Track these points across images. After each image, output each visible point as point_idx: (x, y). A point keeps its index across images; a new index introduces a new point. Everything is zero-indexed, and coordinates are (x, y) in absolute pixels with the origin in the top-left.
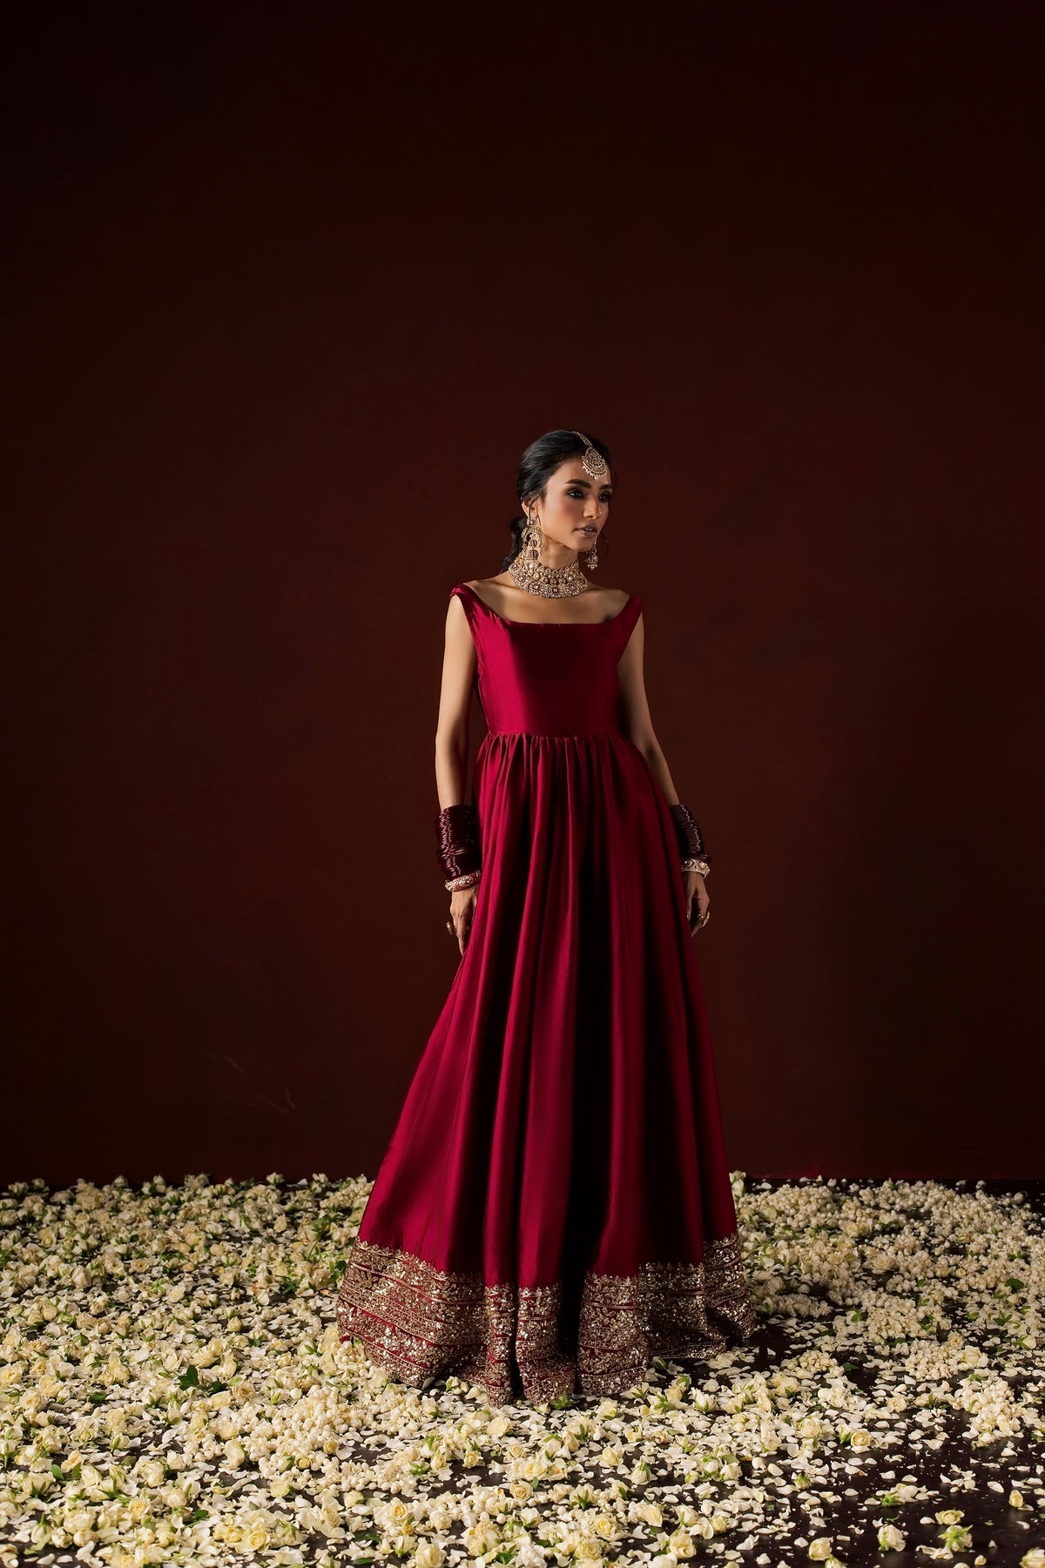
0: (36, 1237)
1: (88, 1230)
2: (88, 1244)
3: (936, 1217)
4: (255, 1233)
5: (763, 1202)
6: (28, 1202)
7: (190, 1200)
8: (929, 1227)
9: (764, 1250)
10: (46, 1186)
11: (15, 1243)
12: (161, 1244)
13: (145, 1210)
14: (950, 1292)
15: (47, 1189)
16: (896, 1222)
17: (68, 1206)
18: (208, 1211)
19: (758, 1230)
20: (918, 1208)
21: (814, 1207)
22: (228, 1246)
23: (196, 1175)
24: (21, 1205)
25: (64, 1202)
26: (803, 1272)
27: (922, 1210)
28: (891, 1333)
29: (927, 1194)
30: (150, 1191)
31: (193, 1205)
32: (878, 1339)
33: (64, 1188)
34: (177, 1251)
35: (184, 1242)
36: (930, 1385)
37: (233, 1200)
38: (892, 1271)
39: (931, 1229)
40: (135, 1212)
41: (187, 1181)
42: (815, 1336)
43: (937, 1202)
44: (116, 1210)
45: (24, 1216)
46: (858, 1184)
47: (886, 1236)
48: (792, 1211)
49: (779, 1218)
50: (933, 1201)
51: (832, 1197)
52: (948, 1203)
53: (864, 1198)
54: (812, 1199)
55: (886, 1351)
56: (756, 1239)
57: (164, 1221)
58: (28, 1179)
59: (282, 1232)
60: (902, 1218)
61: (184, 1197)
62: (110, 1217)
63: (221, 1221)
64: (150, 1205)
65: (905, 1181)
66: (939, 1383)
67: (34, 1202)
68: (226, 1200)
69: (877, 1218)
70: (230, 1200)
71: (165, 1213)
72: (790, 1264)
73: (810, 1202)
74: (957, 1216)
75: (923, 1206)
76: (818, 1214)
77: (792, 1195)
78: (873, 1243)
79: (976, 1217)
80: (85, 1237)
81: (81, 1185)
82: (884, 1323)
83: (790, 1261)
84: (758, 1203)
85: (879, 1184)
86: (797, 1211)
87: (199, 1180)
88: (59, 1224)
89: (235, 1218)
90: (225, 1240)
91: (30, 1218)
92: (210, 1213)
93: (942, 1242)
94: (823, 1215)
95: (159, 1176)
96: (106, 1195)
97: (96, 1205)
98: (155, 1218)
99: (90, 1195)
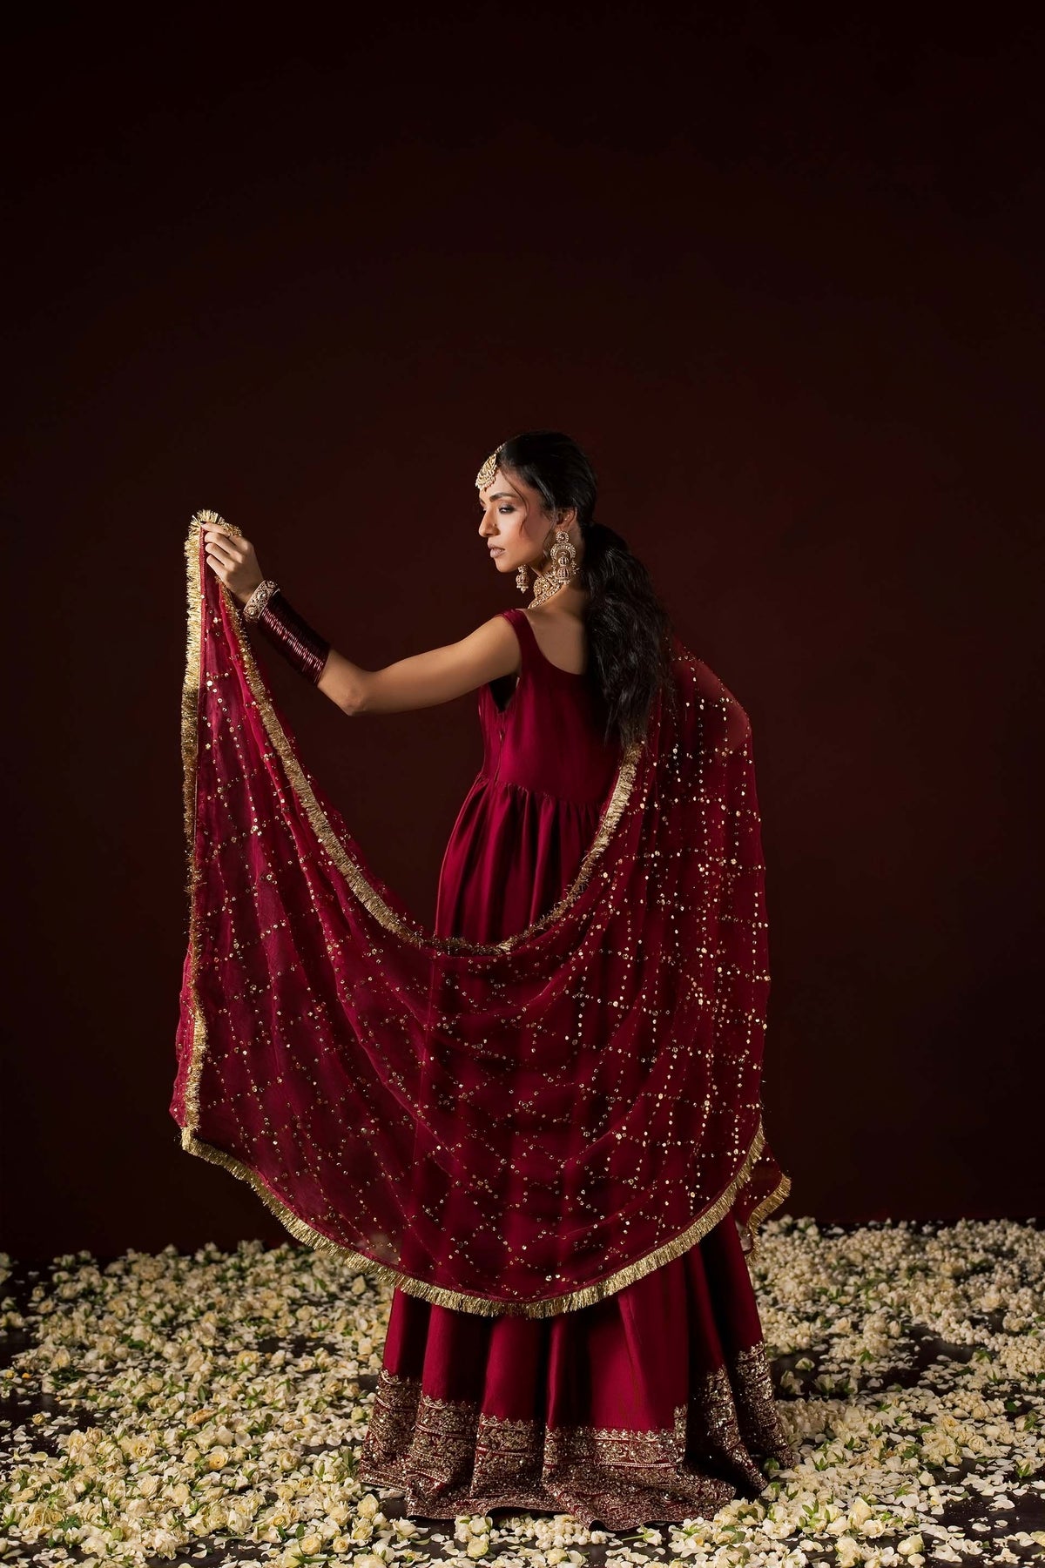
0: (104, 1309)
1: (162, 1300)
2: (166, 1314)
3: (1022, 1253)
4: (333, 1297)
5: (844, 1247)
6: (83, 1273)
7: (251, 1265)
8: (1019, 1265)
9: (866, 1293)
10: (93, 1257)
11: (87, 1316)
12: (243, 1311)
13: (209, 1277)
15: (94, 1261)
16: (986, 1260)
17: (125, 1277)
18: (277, 1276)
19: (851, 1275)
20: (999, 1246)
21: (899, 1249)
22: (314, 1310)
23: (250, 1240)
24: (76, 1278)
25: (119, 1273)
26: (914, 1313)
27: (1004, 1249)
28: (1031, 1369)
29: (1005, 1232)
30: (205, 1258)
31: (259, 1271)
32: (1019, 1376)
33: (115, 1260)
34: (260, 1318)
35: (267, 1308)
37: (298, 1265)
38: (1001, 1310)
39: (1022, 1267)
40: (201, 1280)
41: (242, 1248)
42: (955, 1375)
43: (1018, 1240)
44: (179, 1280)
45: (84, 1289)
46: (931, 1225)
47: (981, 1275)
48: (878, 1254)
49: (866, 1261)
51: (912, 1239)
52: (1029, 1240)
53: (943, 1239)
54: (895, 1242)
55: (1032, 1388)
56: (855, 1283)
57: (234, 1287)
58: (74, 1251)
59: (362, 1294)
60: (991, 1257)
61: (246, 1263)
62: (177, 1286)
63: (296, 1286)
64: (215, 1272)
65: (977, 1221)
67: (91, 1274)
68: (291, 1264)
69: (965, 1258)
70: (295, 1264)
71: (232, 1279)
72: (898, 1306)
73: (893, 1245)
75: (1004, 1244)
76: (904, 1256)
77: (872, 1238)
78: (971, 1282)
80: (160, 1306)
81: (132, 1255)
82: (1021, 1360)
83: (898, 1303)
84: (839, 1248)
85: (952, 1225)
86: (882, 1256)
87: (254, 1246)
88: (123, 1296)
89: (309, 1282)
90: (306, 1304)
91: (88, 1293)
92: (280, 1278)
94: (911, 1257)
95: (209, 1242)
96: (162, 1264)
97: (155, 1275)
98: (224, 1284)
99: (145, 1266)
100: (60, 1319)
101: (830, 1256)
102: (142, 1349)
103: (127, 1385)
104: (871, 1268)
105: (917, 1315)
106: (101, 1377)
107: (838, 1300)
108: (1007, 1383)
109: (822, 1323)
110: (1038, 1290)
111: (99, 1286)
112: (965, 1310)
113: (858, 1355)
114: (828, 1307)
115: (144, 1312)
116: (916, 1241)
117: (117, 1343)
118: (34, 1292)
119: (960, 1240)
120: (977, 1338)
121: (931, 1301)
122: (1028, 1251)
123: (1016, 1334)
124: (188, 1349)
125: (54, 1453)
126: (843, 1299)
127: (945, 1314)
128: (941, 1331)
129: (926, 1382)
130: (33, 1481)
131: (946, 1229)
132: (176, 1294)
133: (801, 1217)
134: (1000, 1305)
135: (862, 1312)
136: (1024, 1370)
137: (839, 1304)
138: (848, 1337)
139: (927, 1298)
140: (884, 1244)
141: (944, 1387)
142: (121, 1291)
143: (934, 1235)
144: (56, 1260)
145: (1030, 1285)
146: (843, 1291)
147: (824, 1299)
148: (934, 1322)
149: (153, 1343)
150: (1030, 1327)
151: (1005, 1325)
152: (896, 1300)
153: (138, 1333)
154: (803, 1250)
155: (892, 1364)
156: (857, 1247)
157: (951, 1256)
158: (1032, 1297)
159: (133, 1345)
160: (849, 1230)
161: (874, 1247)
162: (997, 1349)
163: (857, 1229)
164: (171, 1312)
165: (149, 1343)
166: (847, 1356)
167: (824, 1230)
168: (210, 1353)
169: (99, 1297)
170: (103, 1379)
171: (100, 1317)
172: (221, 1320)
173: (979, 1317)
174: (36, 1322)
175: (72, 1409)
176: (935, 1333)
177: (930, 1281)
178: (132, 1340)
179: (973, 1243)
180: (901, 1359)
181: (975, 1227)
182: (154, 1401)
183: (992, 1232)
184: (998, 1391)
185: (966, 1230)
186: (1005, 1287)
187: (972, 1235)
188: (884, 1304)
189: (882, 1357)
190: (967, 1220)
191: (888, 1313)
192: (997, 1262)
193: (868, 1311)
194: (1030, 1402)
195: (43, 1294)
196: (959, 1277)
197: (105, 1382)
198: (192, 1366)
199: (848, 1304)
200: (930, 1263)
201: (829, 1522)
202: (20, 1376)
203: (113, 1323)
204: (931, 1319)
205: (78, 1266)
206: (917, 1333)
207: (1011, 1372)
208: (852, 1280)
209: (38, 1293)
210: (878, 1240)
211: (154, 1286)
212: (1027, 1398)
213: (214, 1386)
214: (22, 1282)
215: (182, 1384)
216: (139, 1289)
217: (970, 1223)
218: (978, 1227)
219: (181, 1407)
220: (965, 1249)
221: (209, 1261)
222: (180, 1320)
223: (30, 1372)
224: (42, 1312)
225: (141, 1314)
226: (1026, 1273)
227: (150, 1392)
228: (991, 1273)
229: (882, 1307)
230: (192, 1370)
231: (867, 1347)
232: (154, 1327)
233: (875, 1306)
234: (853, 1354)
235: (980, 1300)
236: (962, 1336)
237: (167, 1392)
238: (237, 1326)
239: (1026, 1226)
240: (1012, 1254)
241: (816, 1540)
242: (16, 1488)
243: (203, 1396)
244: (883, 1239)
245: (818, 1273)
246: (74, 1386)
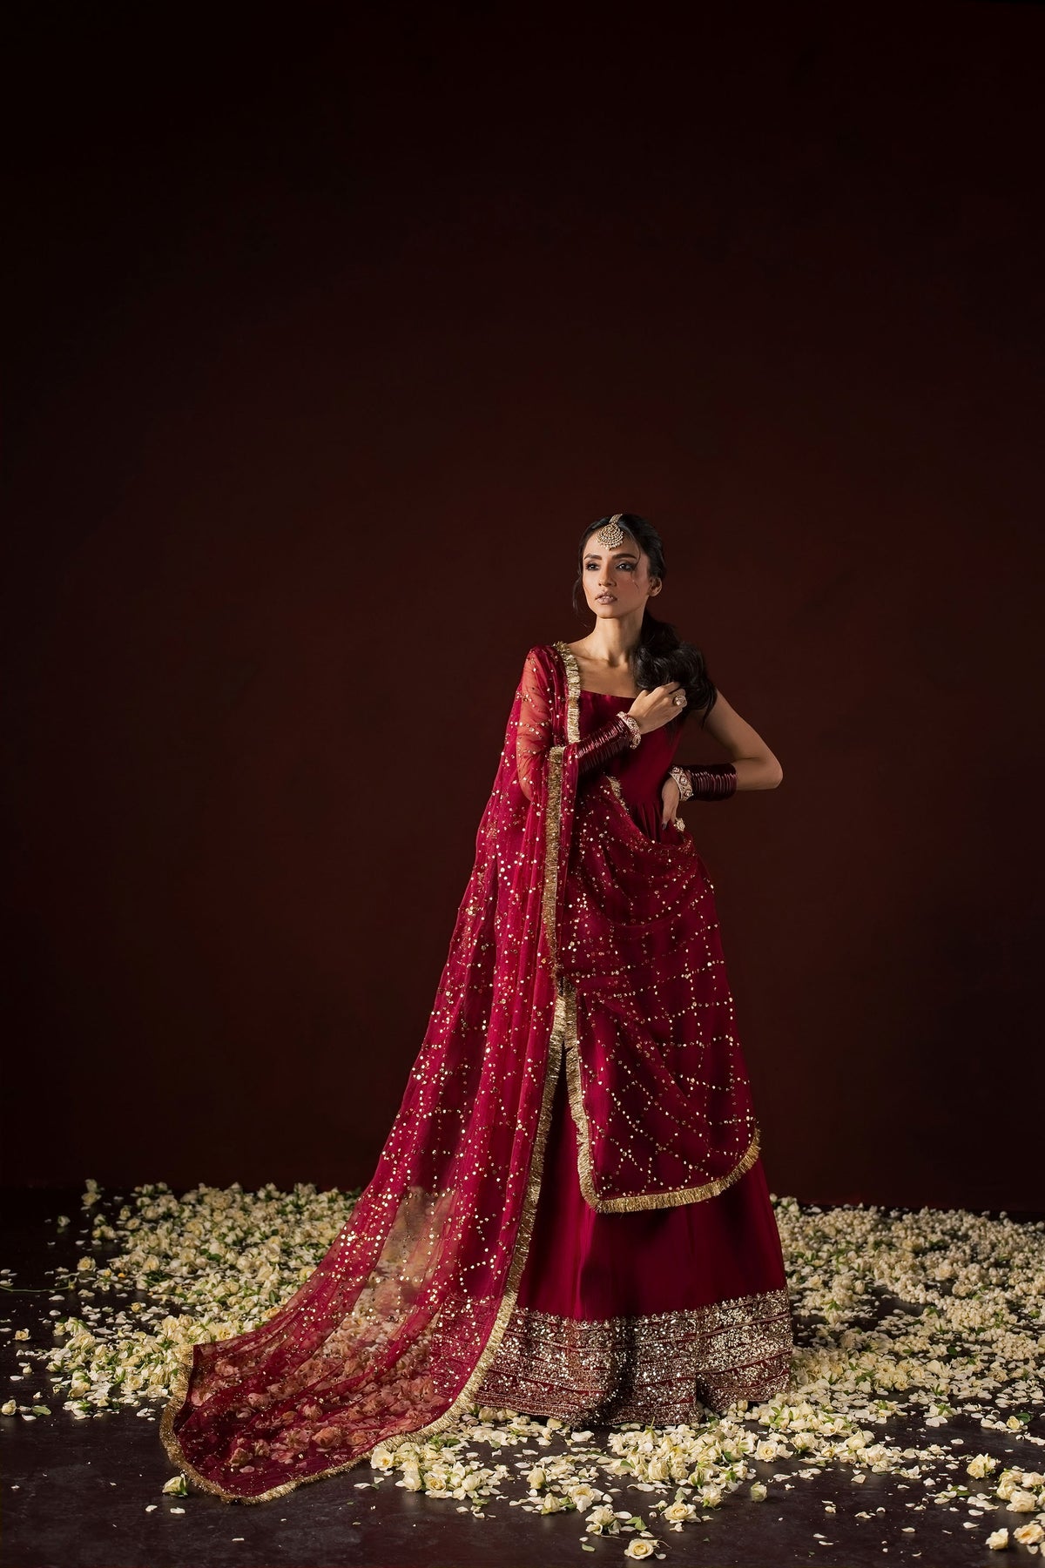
0: (183, 1228)
1: (233, 1224)
2: (237, 1235)
3: (974, 1235)
5: (821, 1222)
6: (163, 1200)
7: (306, 1204)
8: (971, 1246)
9: (837, 1259)
10: (169, 1188)
11: (169, 1233)
12: (302, 1238)
13: (271, 1210)
14: (1008, 1295)
15: (171, 1191)
16: (943, 1241)
17: (198, 1206)
18: (330, 1213)
19: (825, 1244)
20: (956, 1232)
21: (869, 1227)
23: (305, 1184)
24: (156, 1203)
25: (193, 1202)
26: (877, 1277)
27: (960, 1233)
28: (972, 1324)
29: (962, 1220)
30: (266, 1196)
31: (314, 1208)
32: (961, 1328)
33: (188, 1191)
36: (1018, 1364)
38: (952, 1280)
39: (973, 1249)
40: (265, 1212)
41: (297, 1190)
42: (910, 1324)
43: (972, 1227)
44: (245, 1210)
45: (164, 1213)
46: (898, 1211)
47: (937, 1252)
49: (839, 1235)
50: (968, 1226)
51: (880, 1220)
52: (982, 1228)
53: (907, 1222)
54: (865, 1221)
55: (972, 1338)
56: (828, 1250)
57: (293, 1220)
58: (153, 1182)
60: (947, 1238)
61: (303, 1201)
62: (244, 1215)
64: (276, 1206)
65: (938, 1210)
66: (1026, 1361)
67: (170, 1201)
69: (925, 1237)
70: (344, 1205)
71: (291, 1212)
72: (864, 1271)
73: (864, 1223)
74: (994, 1238)
75: (960, 1230)
76: (872, 1233)
77: (846, 1217)
79: (1010, 1239)
80: (232, 1229)
81: (203, 1189)
82: (964, 1317)
83: (864, 1269)
84: (816, 1223)
85: (916, 1211)
86: (853, 1231)
87: (308, 1189)
88: (199, 1220)
91: (167, 1216)
92: (332, 1214)
93: (988, 1258)
94: (878, 1234)
95: (270, 1183)
96: (230, 1197)
97: (225, 1205)
98: (284, 1217)
99: (215, 1198)
100: (146, 1234)
101: (808, 1228)
102: (218, 1261)
103: (209, 1287)
104: (843, 1240)
105: (879, 1279)
106: (185, 1280)
107: (813, 1263)
108: (951, 1333)
109: (798, 1279)
110: (985, 1267)
111: (177, 1211)
112: (921, 1278)
113: (827, 1304)
114: (803, 1268)
115: (217, 1233)
116: (884, 1221)
117: (198, 1254)
118: (121, 1212)
119: (922, 1224)
120: (929, 1299)
121: (892, 1268)
122: (980, 1236)
123: (962, 1298)
124: (258, 1263)
125: (150, 1331)
126: (817, 1262)
127: (903, 1278)
128: (899, 1291)
129: (883, 1328)
130: (137, 1351)
131: (911, 1214)
132: (244, 1222)
133: (786, 1197)
134: (952, 1276)
135: (832, 1274)
136: (966, 1324)
137: (813, 1266)
138: (818, 1291)
139: (889, 1265)
140: (856, 1222)
141: (897, 1333)
142: (195, 1216)
143: (900, 1219)
144: (137, 1189)
145: (979, 1262)
146: (817, 1256)
147: (800, 1261)
148: (893, 1284)
149: (228, 1256)
150: (975, 1293)
151: (953, 1291)
152: (862, 1265)
153: (214, 1248)
154: (785, 1222)
155: (855, 1313)
156: (832, 1222)
157: (912, 1235)
158: (979, 1271)
159: (211, 1258)
160: (826, 1209)
161: (846, 1224)
162: (945, 1308)
163: (832, 1210)
164: (241, 1235)
165: (224, 1257)
166: (818, 1306)
167: (804, 1208)
168: (277, 1267)
169: (177, 1220)
170: (187, 1281)
171: (180, 1235)
172: (284, 1243)
173: (933, 1283)
174: (125, 1236)
175: (163, 1302)
176: (893, 1293)
177: (894, 1253)
178: (210, 1254)
179: (933, 1227)
180: (862, 1310)
181: (936, 1214)
182: (232, 1300)
183: (950, 1220)
184: (942, 1339)
185: (928, 1216)
186: (957, 1263)
187: (933, 1220)
188: (851, 1269)
189: (846, 1308)
190: (929, 1209)
191: (855, 1275)
192: (952, 1243)
193: (838, 1273)
194: (968, 1349)
195: (129, 1215)
196: (918, 1251)
197: (189, 1284)
198: (262, 1276)
199: (821, 1267)
200: (894, 1240)
201: (791, 1420)
202: (116, 1275)
203: (193, 1240)
204: (891, 1282)
205: (157, 1195)
206: (878, 1292)
207: (955, 1326)
208: (826, 1247)
209: (124, 1214)
210: (851, 1218)
211: (224, 1214)
212: (966, 1346)
213: (281, 1293)
214: (110, 1204)
215: (255, 1288)
216: (212, 1215)
217: (932, 1211)
218: (939, 1215)
219: (256, 1305)
220: (926, 1231)
221: (269, 1198)
222: (249, 1242)
223: (125, 1273)
224: (130, 1228)
225: (215, 1234)
226: (976, 1253)
227: (228, 1293)
228: (946, 1251)
229: (849, 1271)
230: (263, 1279)
231: (835, 1299)
232: (227, 1245)
233: (844, 1269)
234: (822, 1304)
235: (934, 1270)
236: (916, 1296)
237: (242, 1294)
238: (297, 1249)
239: (980, 1216)
240: (966, 1237)
241: (781, 1433)
242: (124, 1355)
243: (273, 1299)
244: (855, 1218)
245: (797, 1240)
246: (165, 1284)
